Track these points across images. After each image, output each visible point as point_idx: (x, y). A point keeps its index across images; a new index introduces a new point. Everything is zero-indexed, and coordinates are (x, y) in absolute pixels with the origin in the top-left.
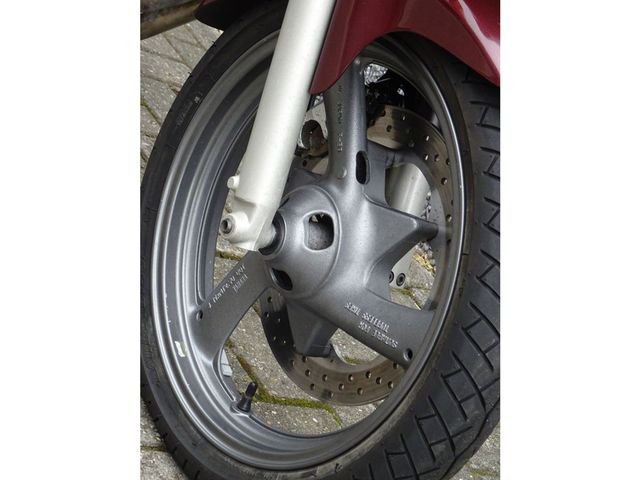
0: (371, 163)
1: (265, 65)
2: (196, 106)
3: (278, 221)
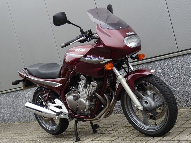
0: (144, 94)
1: (127, 94)
2: (125, 107)
3: (142, 106)
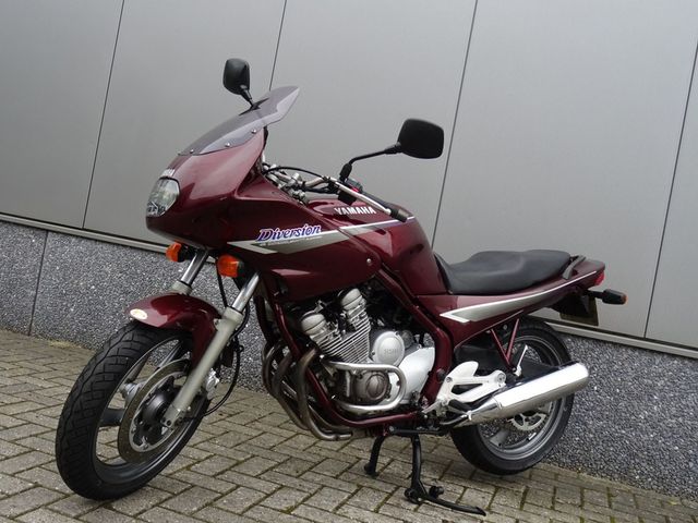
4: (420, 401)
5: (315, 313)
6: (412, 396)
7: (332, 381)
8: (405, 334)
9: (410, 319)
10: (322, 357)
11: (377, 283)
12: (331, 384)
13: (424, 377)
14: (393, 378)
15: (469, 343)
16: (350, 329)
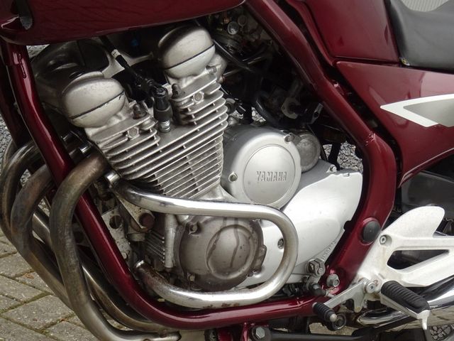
4: (323, 280)
5: (102, 78)
6: (309, 269)
7: (140, 231)
8: (306, 141)
9: (318, 110)
10: (111, 177)
11: (252, 24)
12: (137, 237)
13: (337, 233)
14: (271, 234)
15: (434, 168)
16: (181, 119)
